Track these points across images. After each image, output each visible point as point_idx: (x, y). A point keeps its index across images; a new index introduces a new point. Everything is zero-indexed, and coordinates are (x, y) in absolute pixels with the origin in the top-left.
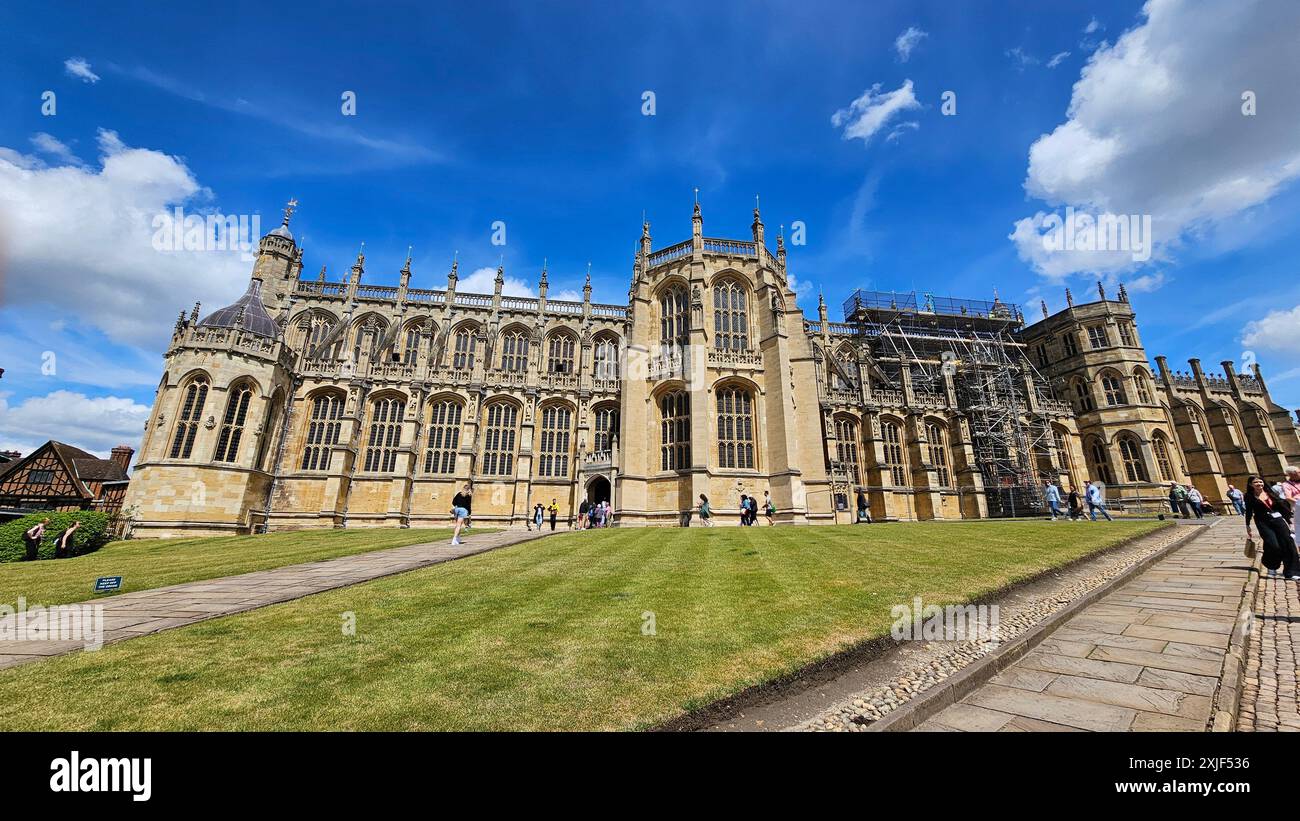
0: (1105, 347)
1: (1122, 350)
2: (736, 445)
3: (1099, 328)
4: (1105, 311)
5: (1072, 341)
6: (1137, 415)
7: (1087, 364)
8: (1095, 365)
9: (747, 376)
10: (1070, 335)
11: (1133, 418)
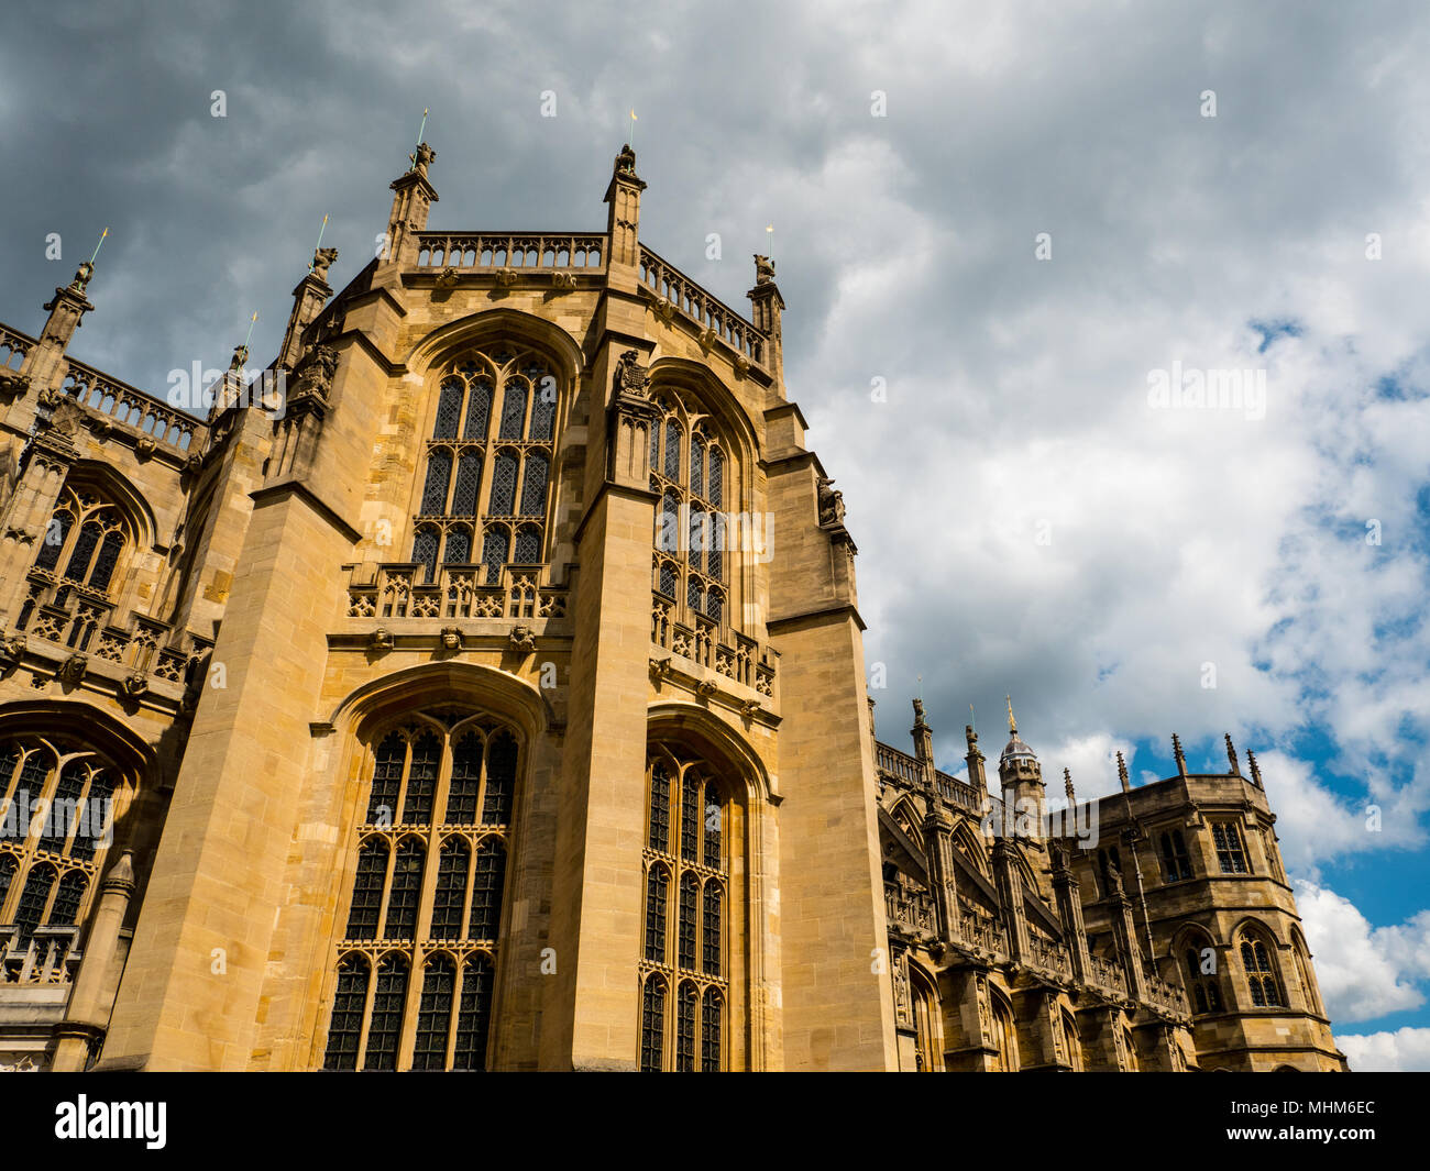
0: (1243, 874)
1: (1273, 887)
2: (674, 984)
3: (1231, 829)
4: (1239, 796)
5: (1182, 848)
6: (1306, 1035)
7: (1217, 903)
8: (1228, 909)
9: (733, 720)
10: (1178, 834)
11: (1299, 1041)
